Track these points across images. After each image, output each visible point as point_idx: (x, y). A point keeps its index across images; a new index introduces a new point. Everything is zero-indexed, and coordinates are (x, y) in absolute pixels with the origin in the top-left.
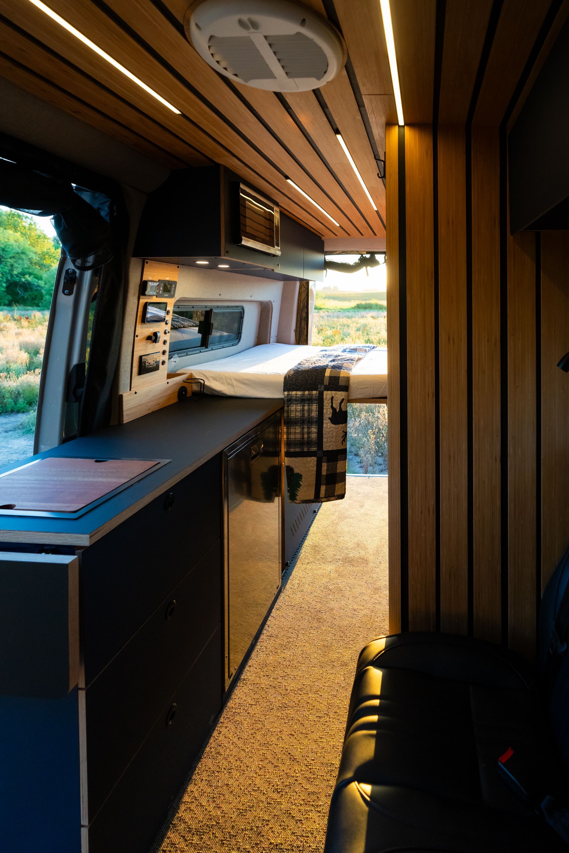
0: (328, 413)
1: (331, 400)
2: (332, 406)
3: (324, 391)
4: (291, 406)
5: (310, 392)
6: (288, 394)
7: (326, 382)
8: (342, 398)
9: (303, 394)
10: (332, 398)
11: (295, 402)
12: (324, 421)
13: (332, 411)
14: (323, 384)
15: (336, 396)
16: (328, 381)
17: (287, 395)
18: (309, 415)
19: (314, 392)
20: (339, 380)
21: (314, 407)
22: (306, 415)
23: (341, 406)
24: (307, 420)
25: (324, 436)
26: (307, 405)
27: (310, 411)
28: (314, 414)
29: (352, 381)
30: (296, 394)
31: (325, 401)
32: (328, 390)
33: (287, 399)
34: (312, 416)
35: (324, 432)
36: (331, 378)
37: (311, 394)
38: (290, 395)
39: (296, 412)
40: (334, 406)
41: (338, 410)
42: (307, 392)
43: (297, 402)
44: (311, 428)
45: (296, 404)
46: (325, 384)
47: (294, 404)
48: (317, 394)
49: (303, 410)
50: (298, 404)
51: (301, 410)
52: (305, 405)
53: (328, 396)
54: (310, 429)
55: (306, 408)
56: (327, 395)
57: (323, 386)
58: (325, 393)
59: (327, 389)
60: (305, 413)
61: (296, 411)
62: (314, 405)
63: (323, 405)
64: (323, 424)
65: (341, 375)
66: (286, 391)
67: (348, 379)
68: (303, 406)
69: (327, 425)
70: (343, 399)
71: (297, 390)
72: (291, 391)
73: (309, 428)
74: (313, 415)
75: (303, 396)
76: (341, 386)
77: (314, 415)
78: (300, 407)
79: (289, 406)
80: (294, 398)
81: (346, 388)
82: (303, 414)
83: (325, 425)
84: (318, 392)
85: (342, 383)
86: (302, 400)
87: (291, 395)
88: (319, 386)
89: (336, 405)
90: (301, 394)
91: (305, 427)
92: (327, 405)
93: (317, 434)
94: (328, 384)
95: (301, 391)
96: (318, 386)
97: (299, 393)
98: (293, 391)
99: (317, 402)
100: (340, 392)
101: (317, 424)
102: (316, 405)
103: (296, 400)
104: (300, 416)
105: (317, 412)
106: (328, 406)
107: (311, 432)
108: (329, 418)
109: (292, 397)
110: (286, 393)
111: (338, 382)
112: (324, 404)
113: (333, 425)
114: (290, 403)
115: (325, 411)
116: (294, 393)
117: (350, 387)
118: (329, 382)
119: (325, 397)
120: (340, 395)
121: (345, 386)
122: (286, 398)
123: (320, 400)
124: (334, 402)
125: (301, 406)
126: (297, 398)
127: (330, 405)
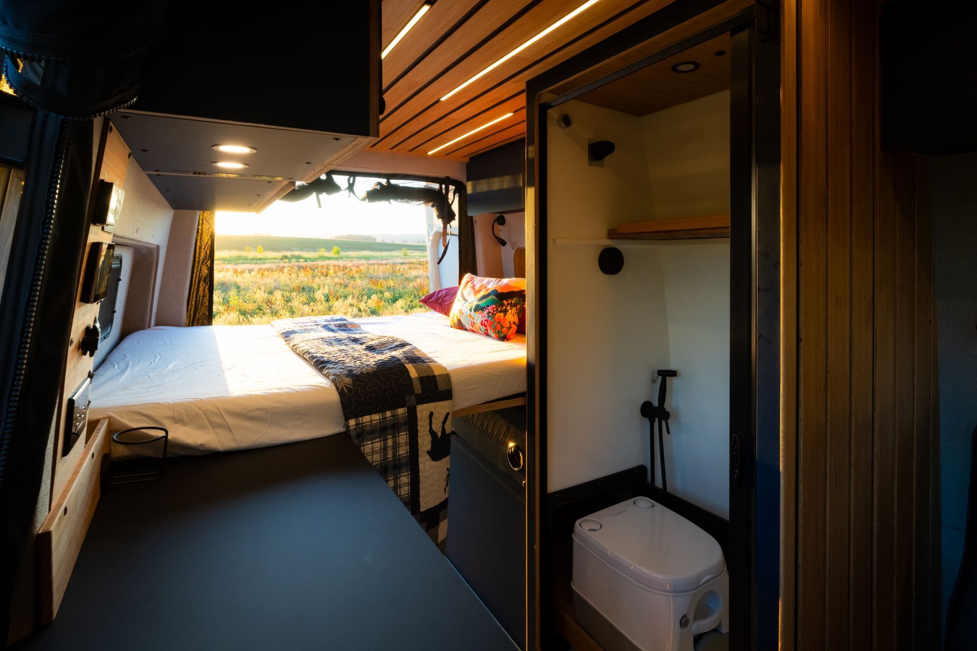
0: (426, 443)
1: (428, 420)
2: (431, 431)
3: (418, 406)
4: (364, 446)
5: (393, 411)
6: (357, 422)
7: (418, 389)
8: (445, 412)
9: (382, 419)
10: (431, 414)
11: (370, 436)
12: (420, 459)
13: (431, 439)
14: (411, 391)
15: (437, 409)
16: (419, 387)
17: (356, 425)
18: (394, 456)
19: (401, 411)
20: (436, 381)
21: (403, 438)
22: (390, 455)
23: (445, 426)
24: (392, 464)
25: (422, 485)
26: (391, 436)
27: (396, 446)
28: (403, 451)
29: (453, 380)
30: (371, 421)
31: (420, 423)
32: (422, 403)
33: (357, 434)
34: (399, 455)
35: (421, 479)
36: (421, 379)
37: (396, 416)
38: (360, 424)
39: (372, 455)
40: (434, 428)
41: (439, 435)
42: (388, 414)
43: (373, 436)
44: (400, 477)
45: (372, 440)
46: (416, 392)
47: (369, 441)
48: (405, 413)
49: (384, 449)
50: (375, 439)
51: (381, 449)
52: (388, 437)
53: (424, 412)
54: (397, 481)
55: (390, 442)
56: (423, 410)
57: (413, 397)
58: (420, 408)
59: (423, 400)
60: (389, 452)
61: (372, 452)
62: (402, 434)
63: (417, 431)
64: (418, 465)
65: (436, 374)
66: (352, 418)
67: (447, 377)
68: (385, 440)
69: (426, 464)
70: (448, 414)
71: (370, 413)
72: (361, 416)
73: (396, 479)
74: (401, 452)
75: (383, 422)
76: (442, 391)
77: (403, 453)
78: (379, 444)
79: (361, 446)
80: (368, 428)
81: (447, 395)
82: (386, 454)
83: (421, 466)
84: (406, 408)
85: (442, 387)
86: (382, 430)
87: (363, 423)
88: (407, 398)
89: (437, 428)
90: (380, 419)
91: (390, 479)
92: (422, 429)
93: (410, 486)
94: (420, 392)
95: (378, 412)
96: (405, 397)
97: (376, 417)
98: (364, 416)
99: (407, 427)
100: (442, 403)
101: (409, 467)
102: (405, 433)
103: (372, 432)
104: (380, 460)
105: (408, 446)
106: (423, 431)
107: (400, 485)
108: (428, 452)
109: (364, 428)
110: (352, 422)
111: (436, 386)
112: (419, 428)
113: (435, 463)
114: (361, 439)
115: (420, 440)
116: (366, 419)
117: (454, 393)
118: (421, 387)
119: (419, 415)
120: (440, 408)
121: (447, 390)
122: (355, 433)
123: (411, 423)
124: (433, 421)
125: (380, 441)
126: (373, 428)
127: (428, 428)
